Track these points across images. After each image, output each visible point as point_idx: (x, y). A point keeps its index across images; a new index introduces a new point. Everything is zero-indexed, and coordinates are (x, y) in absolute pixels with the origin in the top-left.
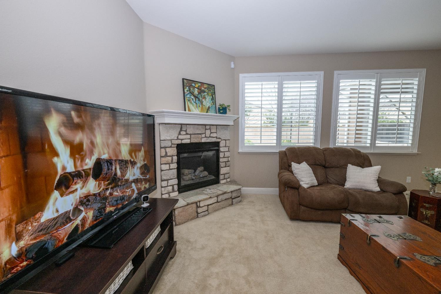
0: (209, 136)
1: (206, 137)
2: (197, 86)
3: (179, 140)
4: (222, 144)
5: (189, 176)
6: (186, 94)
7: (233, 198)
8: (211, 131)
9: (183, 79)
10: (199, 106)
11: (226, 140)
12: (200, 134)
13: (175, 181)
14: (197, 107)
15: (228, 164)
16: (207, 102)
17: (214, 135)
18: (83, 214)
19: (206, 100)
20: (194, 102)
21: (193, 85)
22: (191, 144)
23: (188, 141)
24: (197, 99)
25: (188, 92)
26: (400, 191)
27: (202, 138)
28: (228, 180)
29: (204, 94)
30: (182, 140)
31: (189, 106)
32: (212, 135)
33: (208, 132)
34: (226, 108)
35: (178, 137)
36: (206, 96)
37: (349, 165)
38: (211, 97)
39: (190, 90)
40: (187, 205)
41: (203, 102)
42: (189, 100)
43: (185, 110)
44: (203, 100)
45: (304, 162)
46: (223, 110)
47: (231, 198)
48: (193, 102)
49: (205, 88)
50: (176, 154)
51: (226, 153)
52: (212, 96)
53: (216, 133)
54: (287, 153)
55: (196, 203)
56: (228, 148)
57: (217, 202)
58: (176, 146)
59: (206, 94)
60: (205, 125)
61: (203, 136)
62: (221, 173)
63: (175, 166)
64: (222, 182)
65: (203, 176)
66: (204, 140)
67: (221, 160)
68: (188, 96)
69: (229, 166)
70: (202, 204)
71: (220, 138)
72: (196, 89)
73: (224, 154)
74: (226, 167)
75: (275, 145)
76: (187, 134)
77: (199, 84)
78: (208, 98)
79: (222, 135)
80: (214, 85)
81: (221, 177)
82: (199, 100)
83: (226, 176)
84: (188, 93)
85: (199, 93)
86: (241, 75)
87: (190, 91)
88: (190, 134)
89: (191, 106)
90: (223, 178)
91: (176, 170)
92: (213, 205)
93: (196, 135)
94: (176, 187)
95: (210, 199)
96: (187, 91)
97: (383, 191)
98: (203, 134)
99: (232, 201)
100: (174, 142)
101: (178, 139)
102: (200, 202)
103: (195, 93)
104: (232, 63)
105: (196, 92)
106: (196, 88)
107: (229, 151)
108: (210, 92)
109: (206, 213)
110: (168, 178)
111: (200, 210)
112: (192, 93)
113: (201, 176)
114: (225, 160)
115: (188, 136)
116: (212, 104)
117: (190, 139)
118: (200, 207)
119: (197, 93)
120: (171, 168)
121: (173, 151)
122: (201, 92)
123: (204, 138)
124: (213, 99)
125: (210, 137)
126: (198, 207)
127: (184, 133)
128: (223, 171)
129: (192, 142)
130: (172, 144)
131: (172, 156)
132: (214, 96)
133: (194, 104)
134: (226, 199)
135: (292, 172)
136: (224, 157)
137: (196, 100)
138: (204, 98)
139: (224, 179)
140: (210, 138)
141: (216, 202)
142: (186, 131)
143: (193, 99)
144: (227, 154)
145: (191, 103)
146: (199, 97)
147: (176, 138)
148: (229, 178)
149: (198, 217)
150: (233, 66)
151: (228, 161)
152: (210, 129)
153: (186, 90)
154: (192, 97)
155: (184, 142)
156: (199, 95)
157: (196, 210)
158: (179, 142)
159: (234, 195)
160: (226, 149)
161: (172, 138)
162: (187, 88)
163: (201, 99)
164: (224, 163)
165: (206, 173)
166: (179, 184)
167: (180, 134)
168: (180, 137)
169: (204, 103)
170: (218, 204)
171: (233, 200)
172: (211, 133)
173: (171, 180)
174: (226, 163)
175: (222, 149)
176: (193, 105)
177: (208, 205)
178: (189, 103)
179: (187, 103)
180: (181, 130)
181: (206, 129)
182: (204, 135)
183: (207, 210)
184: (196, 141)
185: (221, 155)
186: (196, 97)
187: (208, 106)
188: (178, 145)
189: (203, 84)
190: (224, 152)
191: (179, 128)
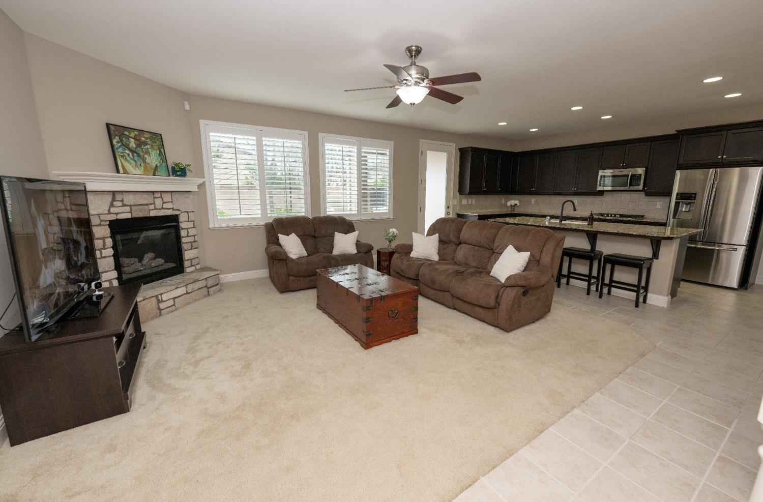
0: (160, 207)
1: (156, 209)
2: (132, 135)
3: (112, 215)
4: (183, 218)
5: (133, 266)
6: (116, 146)
7: (208, 286)
8: (163, 200)
9: (108, 125)
10: (141, 165)
11: (187, 212)
12: (147, 205)
13: (114, 274)
14: (136, 166)
15: (195, 245)
16: (153, 159)
17: (170, 205)
19: (150, 156)
20: (131, 159)
21: (126, 133)
22: (133, 220)
23: (128, 216)
24: (135, 154)
25: (119, 144)
26: (369, 249)
27: (150, 210)
28: (198, 267)
29: (146, 147)
30: (117, 214)
31: (125, 165)
32: (165, 206)
33: (158, 202)
34: (185, 168)
35: (109, 210)
36: (150, 150)
37: (336, 233)
38: (158, 152)
39: (121, 141)
40: (144, 300)
41: (146, 158)
42: (123, 156)
43: (118, 172)
44: (146, 156)
45: (293, 234)
46: (180, 171)
47: (206, 286)
48: (129, 159)
49: (147, 139)
50: (109, 235)
51: (190, 230)
52: (160, 151)
53: (172, 202)
54: (274, 224)
55: (157, 296)
56: (192, 223)
57: (187, 293)
58: (108, 223)
59: (148, 146)
60: (153, 192)
61: (152, 207)
62: (186, 259)
63: (109, 252)
64: (188, 270)
65: (157, 265)
66: (153, 214)
67: (184, 240)
68: (120, 150)
69: (197, 248)
70: (165, 297)
71: (178, 210)
72: (132, 140)
73: (188, 232)
74: (192, 249)
75: (260, 216)
76: (124, 205)
77: (136, 133)
78: (153, 153)
79: (181, 205)
80: (161, 135)
81: (186, 264)
82: (139, 155)
83: (194, 262)
84: (120, 146)
85: (138, 146)
86: (202, 122)
87: (122, 143)
88: (130, 206)
89: (126, 164)
90: (190, 265)
91: (112, 258)
92: (183, 297)
93: (140, 207)
94: (116, 283)
95: (176, 290)
96: (118, 142)
97: (358, 252)
98: (151, 204)
99: (208, 291)
100: (103, 217)
101: (109, 213)
102: (161, 294)
103: (131, 145)
104: (186, 103)
105: (133, 144)
106: (132, 138)
107: (194, 227)
108: (154, 144)
109: (173, 308)
111: (162, 306)
112: (127, 146)
113: (153, 265)
114: (191, 239)
115: (128, 209)
116: (160, 162)
117: (131, 212)
118: (162, 301)
119: (135, 146)
120: (103, 255)
121: (104, 231)
122: (140, 144)
123: (153, 210)
124: (163, 155)
125: (162, 208)
126: (159, 302)
127: (120, 204)
128: (188, 255)
129: (134, 216)
130: (101, 221)
131: (103, 239)
132: (162, 150)
133: (132, 161)
134: (199, 289)
135: (280, 245)
136: (188, 236)
137: (133, 156)
138: (147, 152)
139: (192, 266)
140: (163, 211)
141: (185, 294)
142: (122, 201)
143: (128, 155)
144: (192, 232)
145: (126, 160)
146: (138, 152)
147: (106, 212)
148: (198, 264)
149: (160, 315)
150: (187, 107)
151: (195, 241)
152: (161, 197)
153: (114, 142)
154: (128, 152)
155: (120, 217)
156: (139, 149)
157: (157, 306)
158: (114, 217)
159: (210, 283)
160: (190, 225)
161: (100, 211)
162: (117, 137)
163: (141, 154)
164: (190, 244)
165: (160, 261)
166: (119, 278)
167: (112, 205)
168: (113, 210)
169: (148, 160)
170: (188, 295)
171: (209, 289)
172: (164, 203)
173: (107, 273)
174: (192, 244)
175: (183, 225)
176: (130, 164)
177: (174, 298)
178: (122, 160)
179: (121, 160)
180: (114, 200)
181: (154, 198)
182: (153, 205)
183: (174, 305)
184: (141, 215)
185: (183, 233)
186: (133, 152)
187: (154, 165)
188: (111, 222)
189: (141, 132)
190: (187, 229)
191: (109, 198)
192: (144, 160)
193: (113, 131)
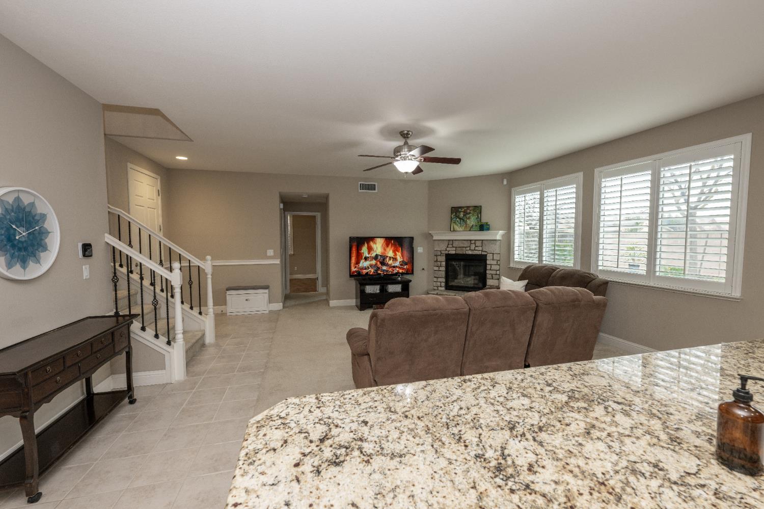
0: (473, 249)
1: (470, 249)
2: (463, 210)
4: (489, 257)
9: (452, 208)
10: (463, 226)
11: (493, 254)
12: (466, 247)
13: (444, 280)
15: (495, 276)
16: (472, 221)
17: (480, 248)
18: (370, 269)
19: (470, 220)
20: (459, 223)
21: (460, 210)
22: (456, 255)
23: (454, 252)
24: (462, 220)
27: (466, 250)
29: (469, 215)
30: (449, 251)
31: (455, 227)
32: (477, 248)
33: (473, 247)
36: (471, 217)
38: (476, 217)
39: (456, 214)
42: (455, 222)
43: (450, 230)
44: (468, 220)
46: (483, 227)
48: (457, 223)
49: (471, 210)
50: (445, 261)
52: (478, 216)
53: (482, 246)
59: (471, 215)
60: (471, 240)
61: (468, 249)
63: (443, 269)
66: (467, 253)
67: (488, 272)
68: (454, 219)
71: (486, 252)
73: (491, 267)
74: (493, 279)
75: (537, 262)
76: (453, 247)
77: (465, 208)
78: (473, 218)
79: (488, 249)
80: (481, 206)
81: (488, 285)
82: (464, 220)
84: (455, 217)
85: (464, 215)
86: (514, 190)
88: (456, 247)
91: (444, 272)
93: (461, 248)
94: (443, 284)
98: (468, 247)
100: (443, 252)
103: (460, 216)
104: (505, 180)
105: (462, 215)
106: (462, 212)
107: (497, 265)
108: (475, 213)
110: (438, 276)
112: (458, 217)
114: (493, 272)
115: (454, 249)
116: (476, 222)
117: (456, 251)
120: (441, 270)
121: (443, 258)
122: (466, 214)
124: (479, 219)
125: (475, 250)
127: (451, 246)
128: (488, 281)
129: (458, 253)
130: (441, 254)
131: (442, 262)
132: (479, 215)
133: (459, 225)
136: (491, 270)
137: (460, 221)
138: (469, 218)
140: (475, 251)
143: (458, 221)
144: (494, 267)
147: (445, 250)
150: (505, 182)
152: (475, 243)
153: (452, 215)
154: (458, 219)
155: (451, 252)
156: (465, 217)
158: (447, 252)
160: (495, 262)
161: (443, 249)
162: (454, 214)
163: (465, 219)
166: (446, 283)
167: (448, 247)
168: (448, 249)
169: (468, 222)
172: (476, 246)
173: (440, 278)
174: (492, 276)
175: (488, 262)
176: (457, 225)
178: (454, 224)
180: (449, 244)
181: (471, 243)
184: (461, 252)
185: (489, 267)
186: (460, 219)
187: (471, 225)
188: (446, 254)
189: (468, 207)
190: (491, 265)
191: (447, 243)
192: (466, 223)
193: (455, 210)
